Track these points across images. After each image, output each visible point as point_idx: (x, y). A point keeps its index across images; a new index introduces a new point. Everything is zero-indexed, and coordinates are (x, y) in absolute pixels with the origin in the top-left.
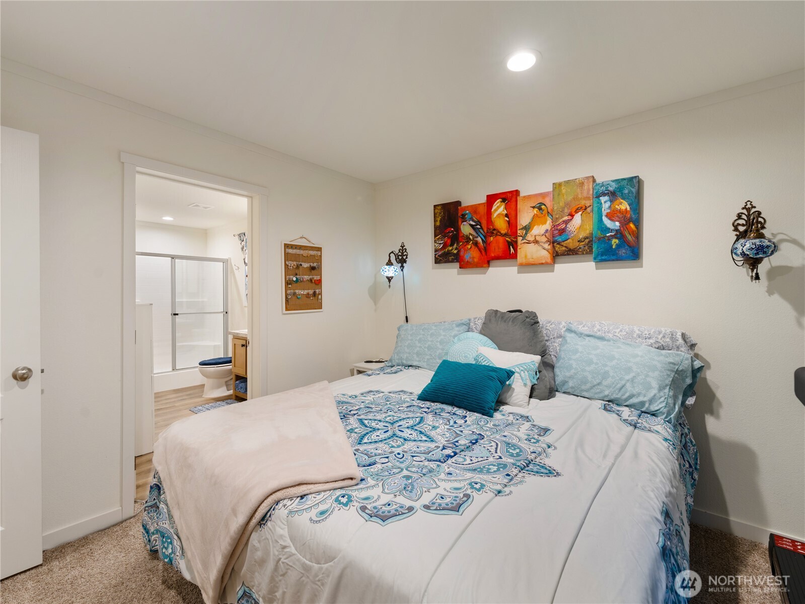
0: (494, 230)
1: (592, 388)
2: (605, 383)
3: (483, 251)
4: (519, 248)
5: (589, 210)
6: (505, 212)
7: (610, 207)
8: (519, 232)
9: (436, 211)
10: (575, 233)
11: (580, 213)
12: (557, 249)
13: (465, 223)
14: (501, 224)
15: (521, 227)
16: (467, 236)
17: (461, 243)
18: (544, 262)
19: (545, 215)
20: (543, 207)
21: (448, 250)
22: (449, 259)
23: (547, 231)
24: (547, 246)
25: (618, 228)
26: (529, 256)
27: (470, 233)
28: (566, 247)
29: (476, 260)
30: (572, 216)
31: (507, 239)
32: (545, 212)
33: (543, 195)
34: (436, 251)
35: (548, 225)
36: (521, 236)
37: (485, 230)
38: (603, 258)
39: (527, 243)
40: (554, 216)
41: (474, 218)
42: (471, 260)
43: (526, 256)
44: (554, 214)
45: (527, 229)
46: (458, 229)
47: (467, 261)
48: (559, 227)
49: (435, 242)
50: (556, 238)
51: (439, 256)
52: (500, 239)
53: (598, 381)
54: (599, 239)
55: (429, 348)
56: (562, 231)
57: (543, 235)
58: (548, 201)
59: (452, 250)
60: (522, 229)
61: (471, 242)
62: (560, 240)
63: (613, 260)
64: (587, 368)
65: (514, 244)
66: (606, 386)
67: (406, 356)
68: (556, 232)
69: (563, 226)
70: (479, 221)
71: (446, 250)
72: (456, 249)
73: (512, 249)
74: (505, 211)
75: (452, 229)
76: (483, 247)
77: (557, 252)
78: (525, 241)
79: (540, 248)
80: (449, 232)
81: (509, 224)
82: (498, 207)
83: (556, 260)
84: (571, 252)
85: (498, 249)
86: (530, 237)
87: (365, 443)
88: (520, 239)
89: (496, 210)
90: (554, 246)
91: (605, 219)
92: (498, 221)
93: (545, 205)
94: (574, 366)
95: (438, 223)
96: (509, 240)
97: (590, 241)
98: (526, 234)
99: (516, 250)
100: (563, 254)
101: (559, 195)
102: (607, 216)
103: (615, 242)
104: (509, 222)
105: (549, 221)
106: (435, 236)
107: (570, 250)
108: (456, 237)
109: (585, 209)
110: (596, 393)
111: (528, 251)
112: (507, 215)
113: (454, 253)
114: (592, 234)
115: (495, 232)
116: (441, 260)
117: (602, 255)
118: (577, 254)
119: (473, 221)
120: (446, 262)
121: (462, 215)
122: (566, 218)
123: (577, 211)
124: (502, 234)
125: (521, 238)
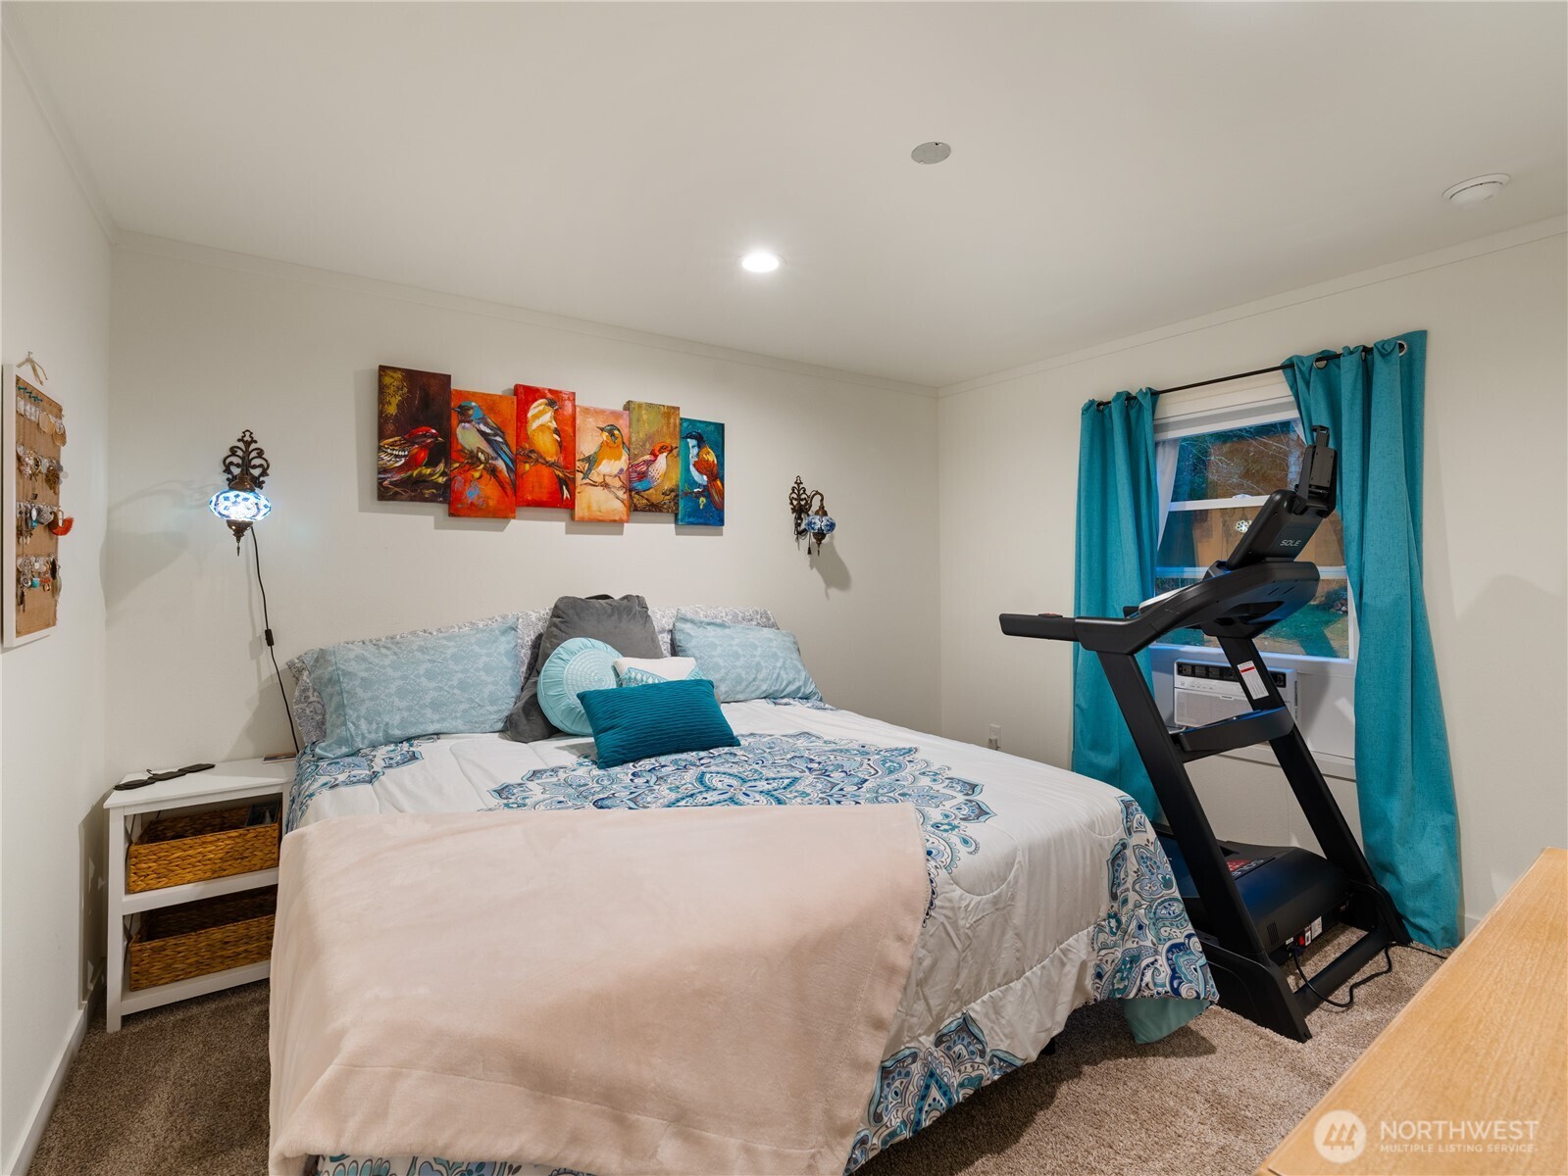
0: (532, 451)
1: (747, 686)
2: (760, 677)
3: (509, 489)
4: (577, 490)
5: (675, 452)
6: (554, 425)
7: (698, 454)
8: (578, 464)
9: (387, 380)
10: (659, 481)
11: (665, 454)
12: (635, 500)
13: (467, 425)
14: (546, 443)
15: (582, 457)
16: (471, 452)
17: (457, 465)
18: (617, 518)
19: (618, 446)
20: (616, 432)
21: (420, 472)
22: (423, 494)
23: (621, 470)
24: (621, 494)
25: (705, 483)
26: (595, 508)
27: (479, 448)
28: (647, 499)
29: (492, 503)
30: (656, 456)
31: (557, 472)
32: (619, 441)
33: (615, 414)
34: (383, 470)
35: (622, 463)
36: (581, 472)
37: (514, 449)
38: (691, 520)
39: (591, 485)
40: (632, 450)
41: (489, 420)
42: (480, 502)
43: (589, 507)
44: (632, 447)
45: (592, 461)
46: (449, 435)
47: (472, 504)
48: (639, 469)
49: (380, 449)
50: (635, 485)
51: (391, 483)
52: (545, 471)
53: (753, 676)
54: (686, 494)
55: (463, 686)
56: (643, 476)
57: (616, 476)
58: (622, 424)
59: (431, 475)
60: (582, 460)
61: (482, 466)
62: (639, 487)
63: (701, 524)
64: (738, 664)
65: (570, 483)
66: (762, 680)
67: (398, 717)
68: (634, 475)
69: (644, 468)
70: (499, 429)
71: (415, 473)
72: (443, 474)
73: (565, 491)
74: (554, 423)
75: (434, 431)
76: (508, 480)
77: (635, 506)
78: (587, 481)
79: (611, 496)
80: (425, 436)
81: (560, 446)
82: (542, 413)
83: (631, 517)
84: (654, 508)
85: (541, 488)
86: (595, 476)
88: (579, 476)
89: (536, 417)
90: (630, 495)
91: (692, 468)
92: (540, 438)
93: (619, 430)
94: (722, 664)
95: (392, 410)
96: (561, 475)
97: (677, 496)
98: (590, 469)
99: (572, 494)
100: (643, 510)
101: (638, 420)
102: (694, 465)
103: (702, 500)
104: (560, 444)
105: (625, 457)
106: (381, 436)
107: (652, 505)
108: (443, 450)
109: (671, 451)
110: (752, 692)
111: (592, 498)
112: (557, 431)
113: (437, 483)
114: (678, 486)
115: (533, 456)
116: (396, 493)
117: (689, 517)
118: (660, 511)
119: (486, 424)
120: (412, 499)
121: (460, 407)
122: (647, 457)
123: (662, 449)
124: (547, 462)
125: (581, 475)
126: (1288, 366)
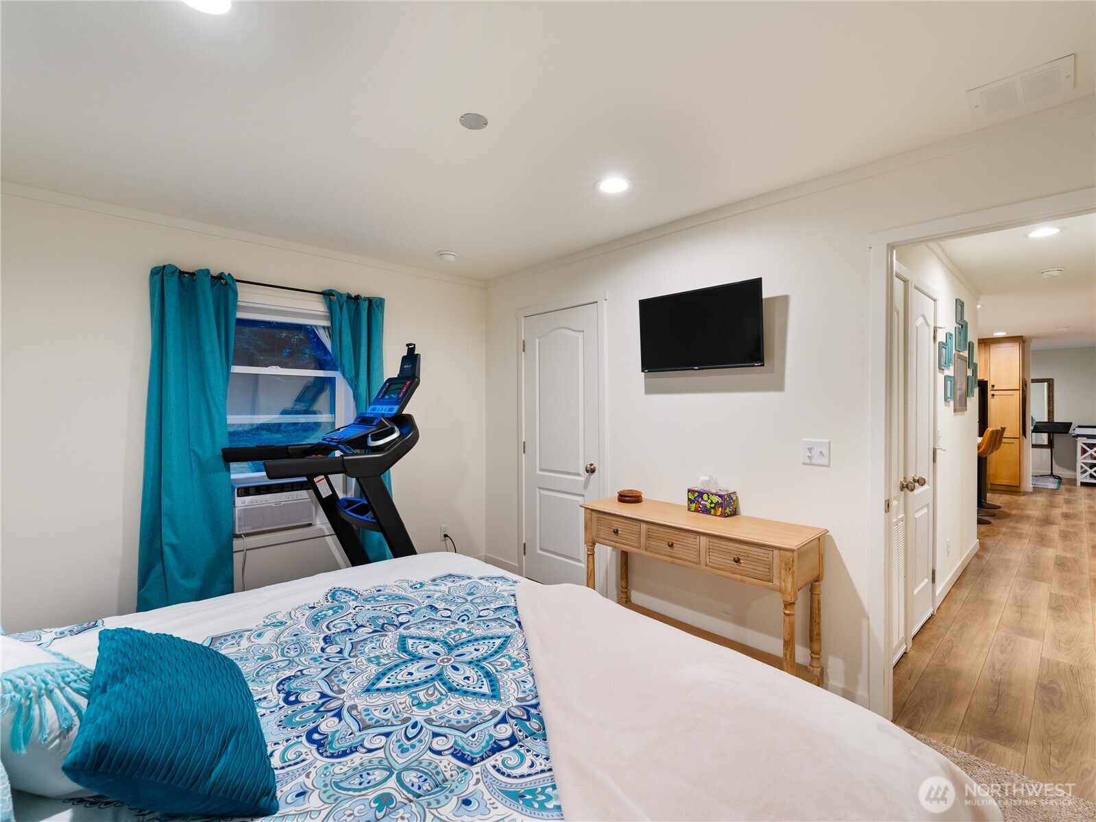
87: (499, 638)
126: (328, 295)
